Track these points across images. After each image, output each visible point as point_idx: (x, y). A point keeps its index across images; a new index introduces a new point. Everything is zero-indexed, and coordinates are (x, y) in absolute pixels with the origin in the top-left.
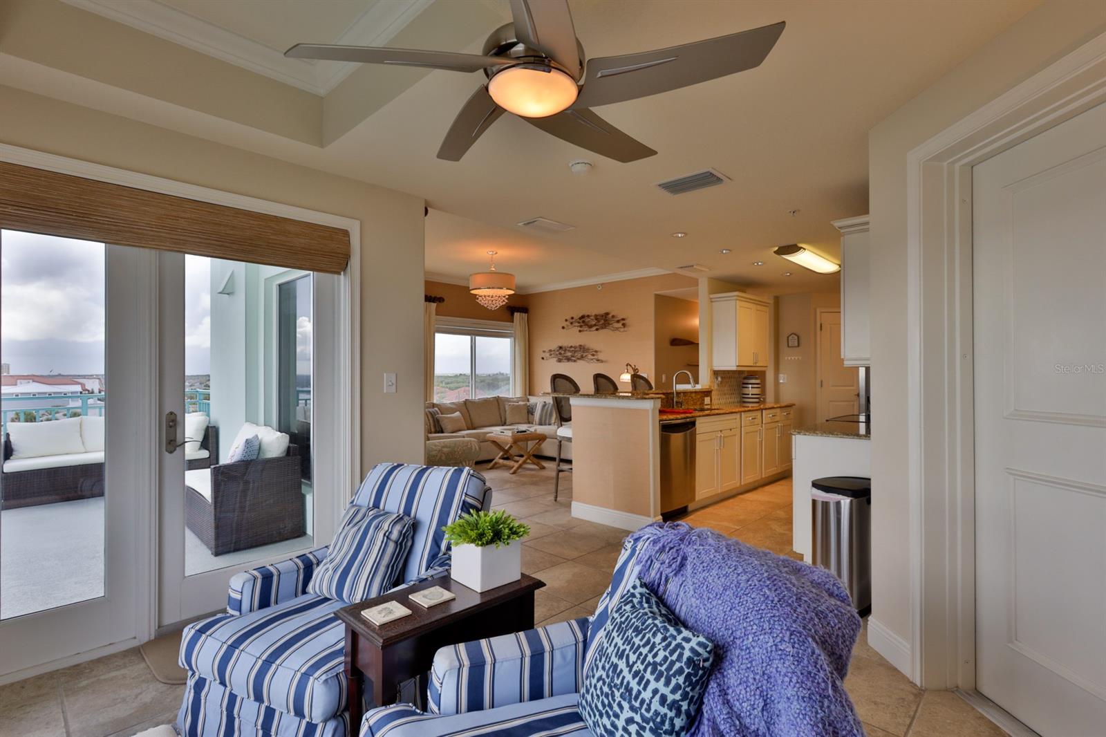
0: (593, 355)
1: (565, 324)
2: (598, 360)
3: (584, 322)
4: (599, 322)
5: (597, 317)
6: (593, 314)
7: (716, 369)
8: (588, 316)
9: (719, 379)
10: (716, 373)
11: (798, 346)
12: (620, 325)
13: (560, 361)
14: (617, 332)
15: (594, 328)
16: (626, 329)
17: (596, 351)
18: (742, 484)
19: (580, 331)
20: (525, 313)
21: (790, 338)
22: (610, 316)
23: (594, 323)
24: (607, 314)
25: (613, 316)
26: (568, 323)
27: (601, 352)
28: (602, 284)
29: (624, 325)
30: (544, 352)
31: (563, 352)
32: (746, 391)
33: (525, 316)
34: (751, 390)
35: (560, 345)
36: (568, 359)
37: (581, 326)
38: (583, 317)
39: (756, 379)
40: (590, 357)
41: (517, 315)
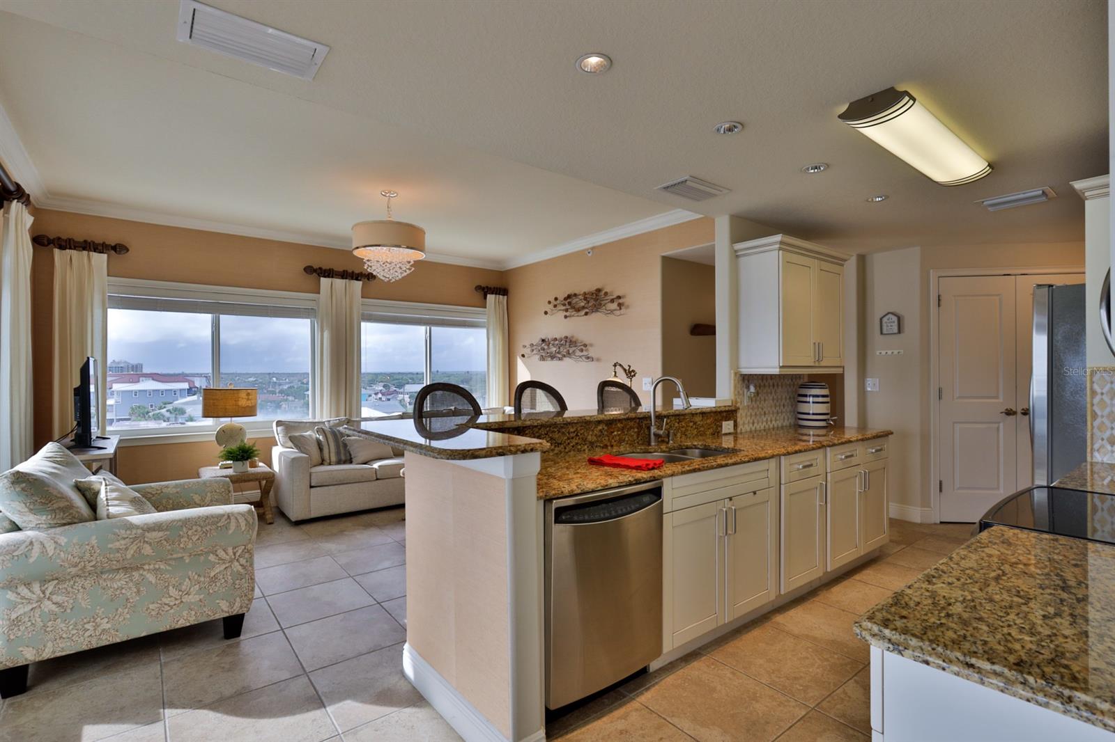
0: (582, 351)
1: (549, 308)
2: (588, 358)
3: (572, 304)
4: (588, 302)
5: (586, 296)
6: (582, 293)
7: (745, 371)
8: (575, 295)
9: (752, 389)
10: (746, 379)
11: (899, 332)
12: (614, 306)
13: (542, 358)
14: (611, 316)
15: (583, 313)
16: (623, 311)
17: (585, 345)
18: (782, 593)
19: (566, 317)
20: (504, 295)
21: (885, 320)
22: (602, 293)
23: (582, 304)
24: (599, 290)
25: (606, 294)
26: (551, 306)
27: (591, 345)
28: (593, 248)
29: (620, 305)
30: (525, 346)
31: (546, 347)
32: (804, 408)
33: (503, 299)
34: (814, 406)
35: (543, 338)
36: (553, 357)
37: (567, 310)
38: (569, 297)
39: (822, 387)
40: (578, 353)
41: (491, 298)
